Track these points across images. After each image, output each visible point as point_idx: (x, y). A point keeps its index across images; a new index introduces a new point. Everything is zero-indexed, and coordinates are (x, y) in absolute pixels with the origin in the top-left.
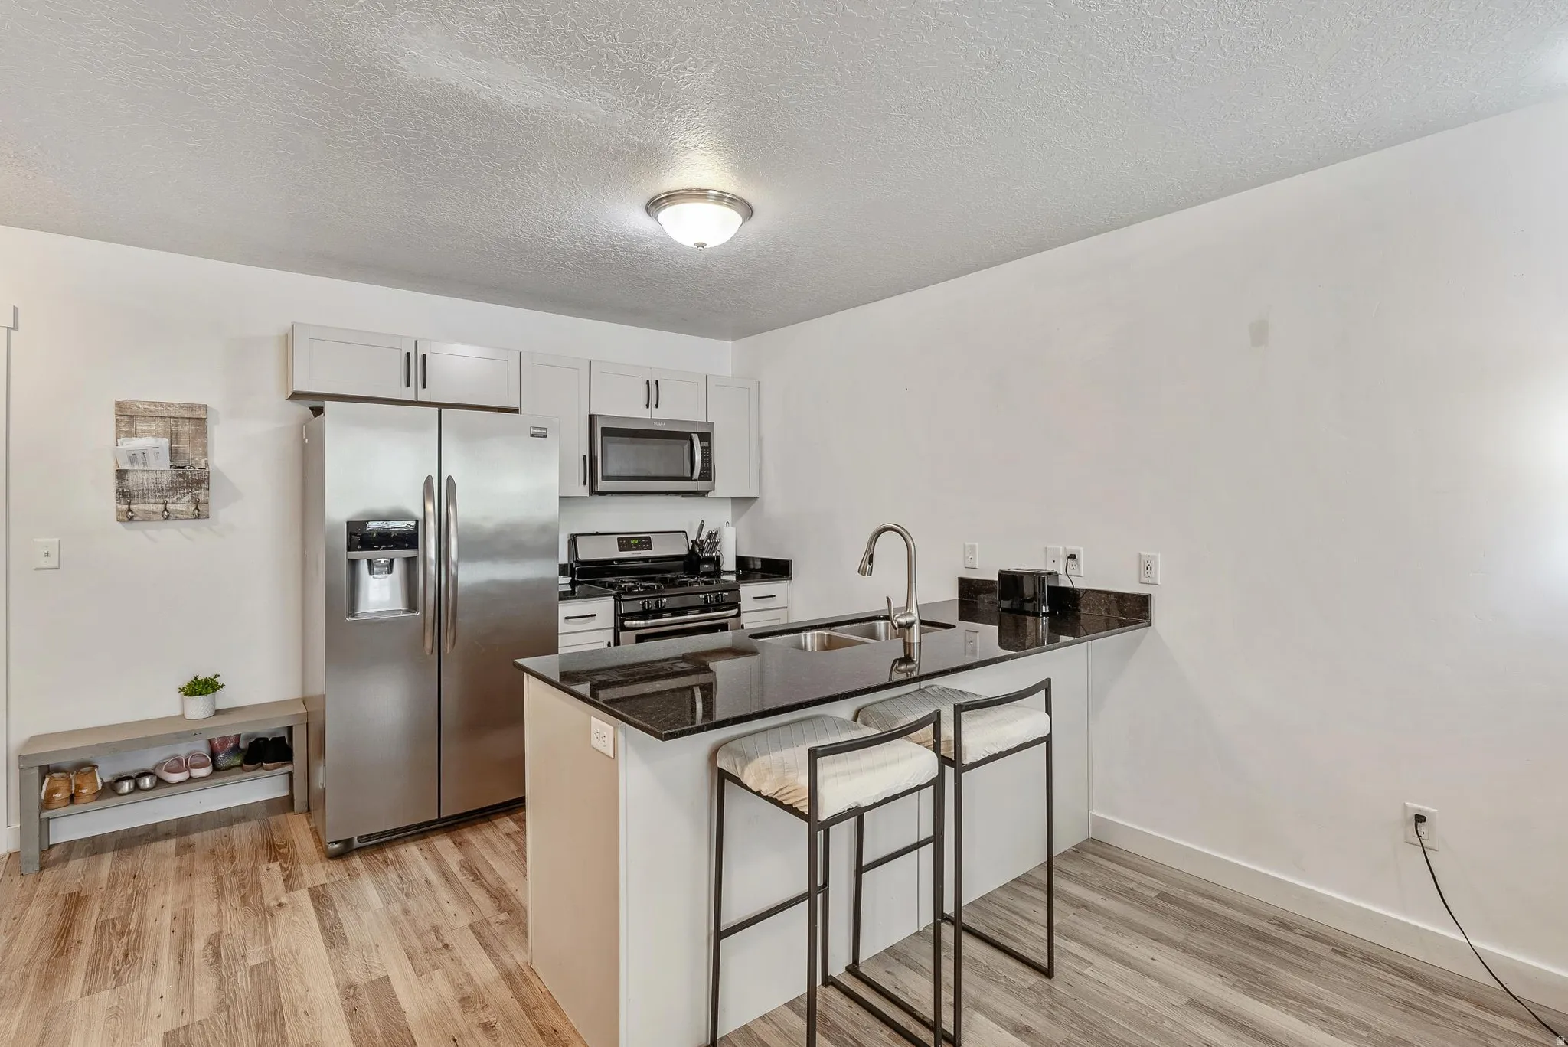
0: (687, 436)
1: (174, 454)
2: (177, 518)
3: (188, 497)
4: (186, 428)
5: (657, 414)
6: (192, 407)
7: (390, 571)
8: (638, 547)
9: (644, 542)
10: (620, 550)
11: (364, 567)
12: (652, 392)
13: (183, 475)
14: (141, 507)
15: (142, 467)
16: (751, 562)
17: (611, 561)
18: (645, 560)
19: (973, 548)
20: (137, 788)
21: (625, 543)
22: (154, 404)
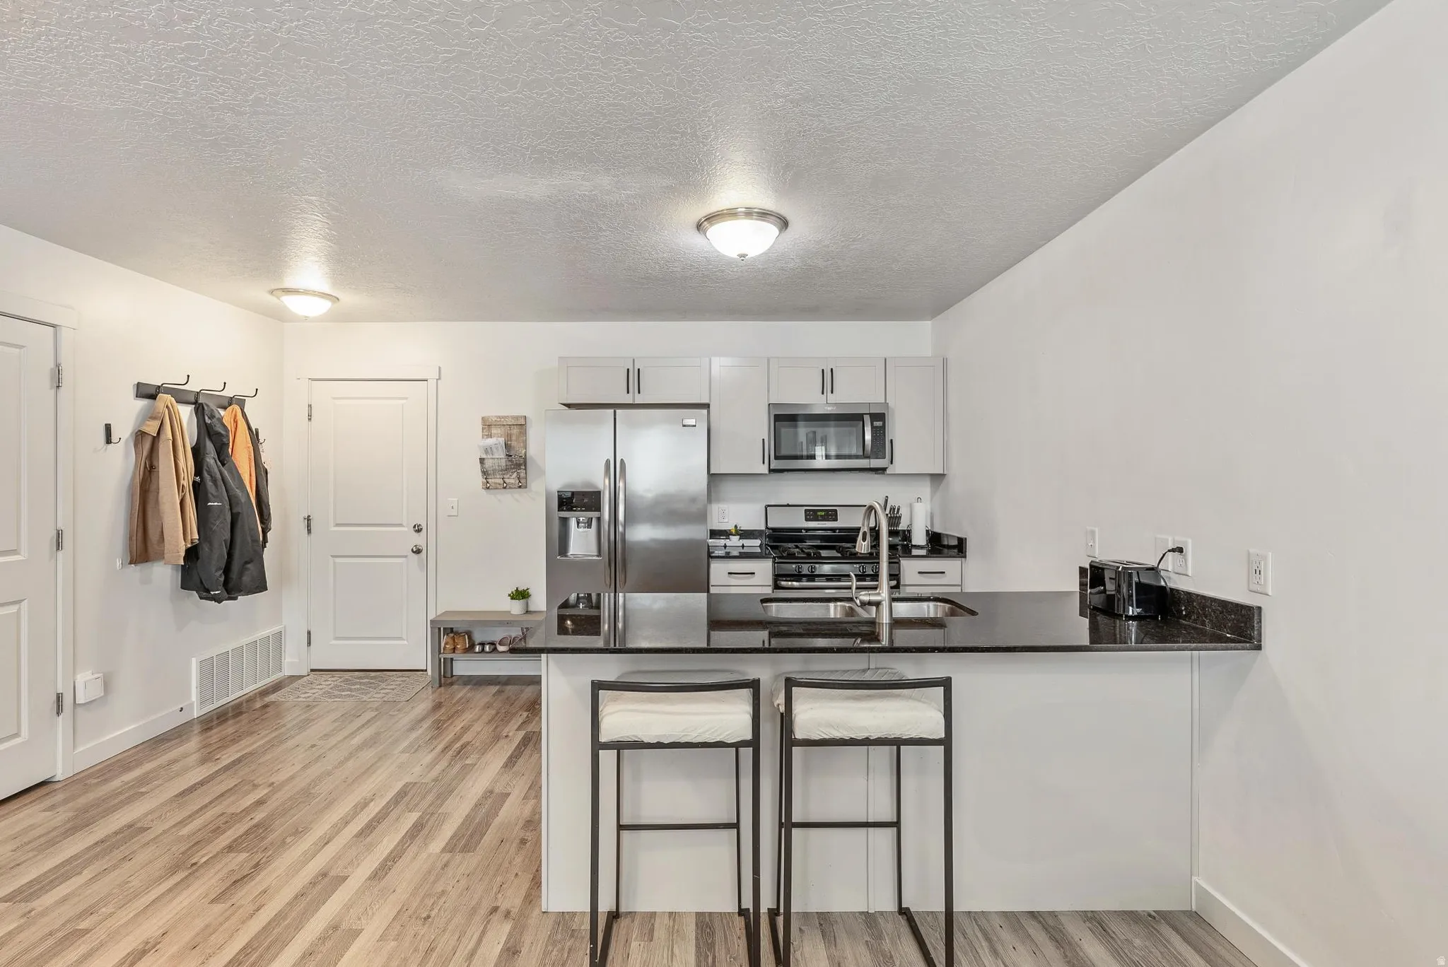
0: (858, 418)
1: (508, 446)
2: (510, 488)
3: (515, 474)
4: (515, 431)
5: (832, 398)
6: (517, 418)
7: (589, 526)
8: (824, 519)
9: (831, 514)
10: (807, 520)
11: (573, 522)
12: (828, 380)
13: (511, 461)
14: (493, 480)
15: (491, 456)
16: (945, 539)
17: (799, 530)
18: (833, 530)
19: (1093, 533)
20: (483, 651)
21: (812, 514)
22: (499, 417)
